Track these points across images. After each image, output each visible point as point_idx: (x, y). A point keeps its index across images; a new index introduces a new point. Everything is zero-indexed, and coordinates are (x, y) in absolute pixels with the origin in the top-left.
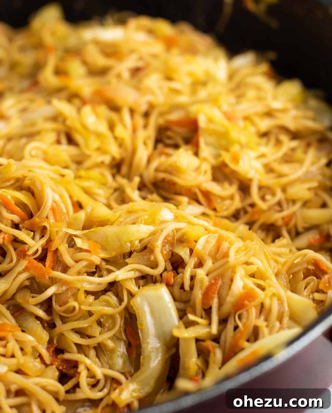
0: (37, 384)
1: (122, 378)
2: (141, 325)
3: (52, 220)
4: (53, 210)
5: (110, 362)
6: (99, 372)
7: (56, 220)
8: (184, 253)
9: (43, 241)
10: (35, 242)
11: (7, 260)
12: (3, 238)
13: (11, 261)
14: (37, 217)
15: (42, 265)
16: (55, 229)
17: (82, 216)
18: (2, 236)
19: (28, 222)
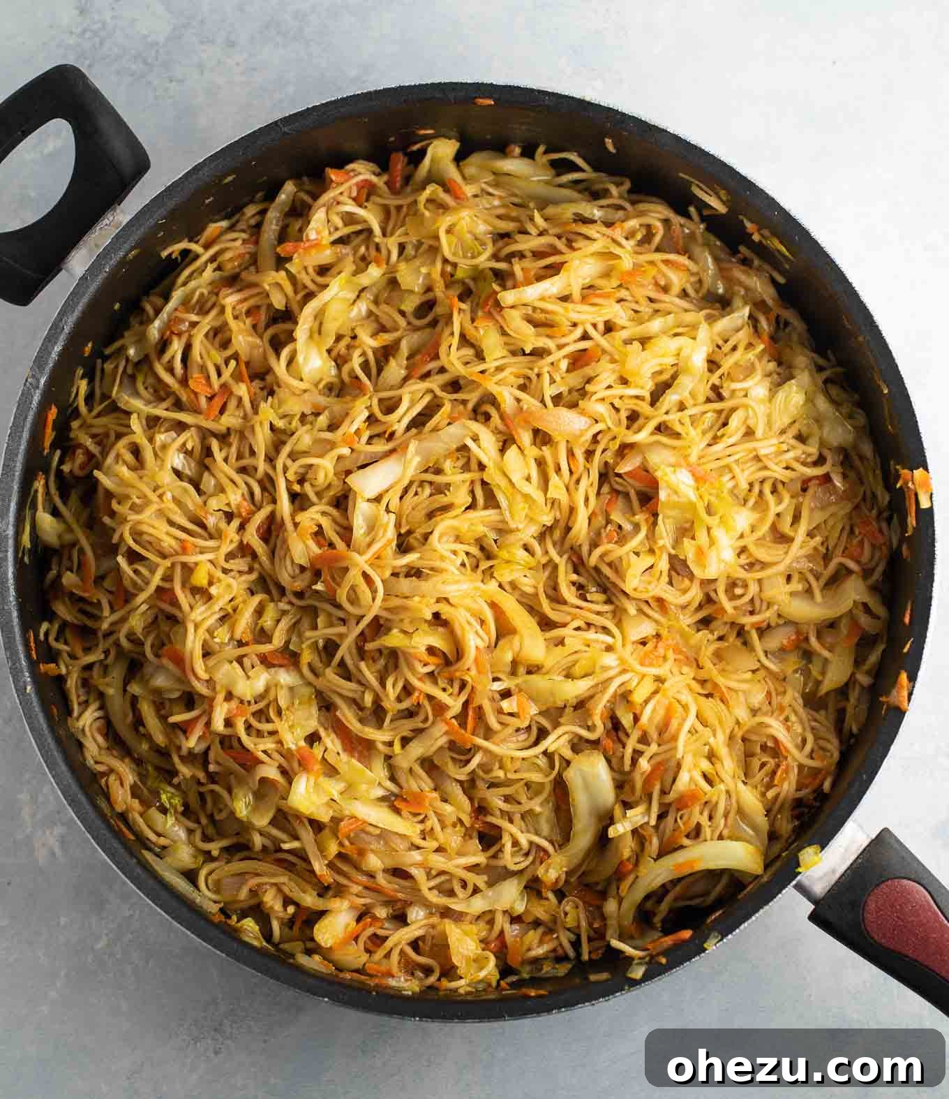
0: (458, 867)
1: (550, 849)
2: (573, 800)
3: (473, 672)
4: (476, 661)
5: (536, 827)
6: (523, 840)
7: (479, 672)
8: (626, 720)
9: (463, 698)
10: (455, 701)
11: (421, 717)
12: (418, 697)
13: (426, 719)
14: (457, 670)
15: (463, 731)
16: (479, 687)
17: (509, 657)
18: (416, 694)
19: (444, 674)
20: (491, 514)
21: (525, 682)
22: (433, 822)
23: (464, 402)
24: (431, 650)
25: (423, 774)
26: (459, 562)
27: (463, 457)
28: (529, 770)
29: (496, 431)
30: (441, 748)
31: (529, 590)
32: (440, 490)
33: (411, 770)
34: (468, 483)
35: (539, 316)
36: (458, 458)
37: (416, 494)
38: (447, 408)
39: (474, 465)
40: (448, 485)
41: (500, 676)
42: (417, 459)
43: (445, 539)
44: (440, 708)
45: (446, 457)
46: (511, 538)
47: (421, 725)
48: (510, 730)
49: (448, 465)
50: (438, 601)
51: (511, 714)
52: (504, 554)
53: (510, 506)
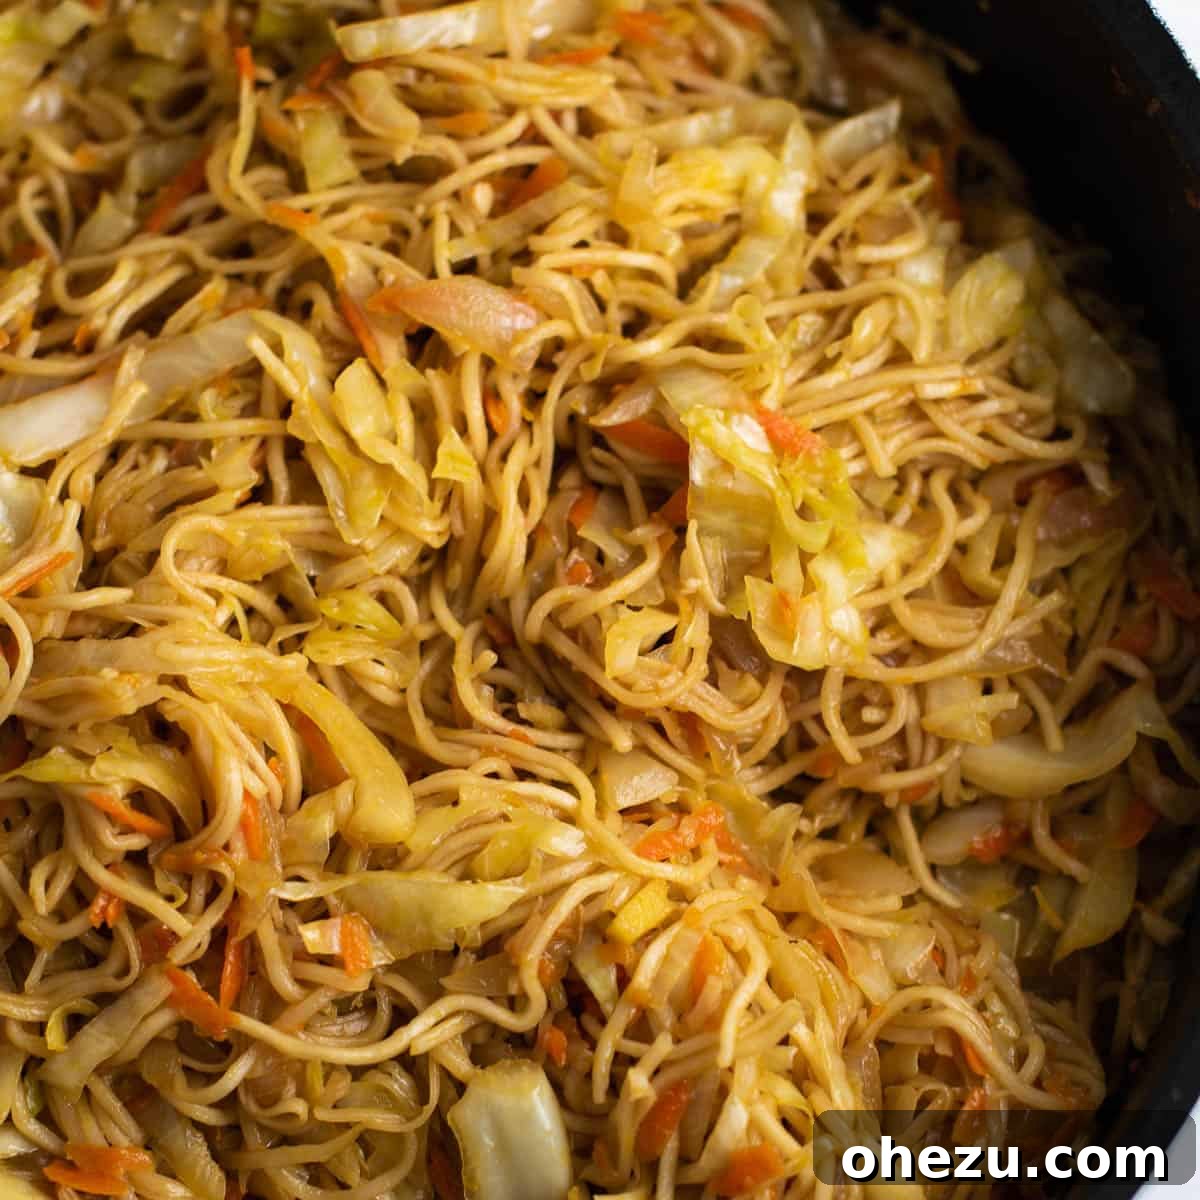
2: (471, 1179)
3: (239, 855)
4: (244, 826)
7: (253, 856)
8: (600, 982)
9: (213, 917)
10: (193, 924)
11: (113, 965)
12: (104, 910)
13: (125, 970)
14: (199, 848)
15: (210, 998)
16: (250, 891)
17: (325, 827)
18: (101, 902)
19: (170, 858)
20: (303, 517)
21: (360, 886)
23: (259, 280)
24: (140, 798)
25: (117, 1109)
26: (222, 617)
27: (246, 390)
28: (368, 1104)
29: (325, 339)
30: (156, 1041)
31: (387, 696)
32: (187, 454)
33: (87, 1091)
34: (253, 445)
35: (430, 89)
36: (235, 393)
37: (135, 467)
38: (216, 288)
39: (269, 405)
40: (206, 446)
41: (303, 872)
42: (140, 390)
43: (193, 563)
44: (158, 942)
45: (205, 387)
46: (347, 573)
47: (113, 984)
48: (322, 999)
49: (207, 400)
50: (163, 680)
51: (326, 960)
52: (330, 608)
53: (346, 497)
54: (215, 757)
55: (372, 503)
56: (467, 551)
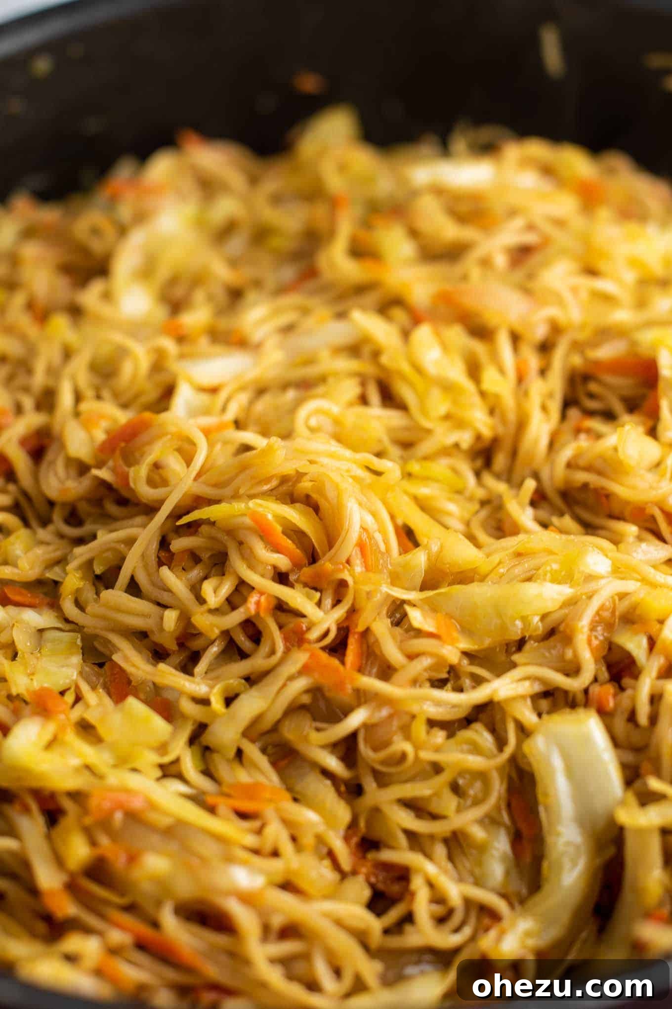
0: (326, 915)
2: (546, 795)
3: (358, 568)
4: (361, 545)
5: (477, 871)
6: (454, 893)
7: (367, 568)
8: (635, 645)
9: (340, 612)
10: (327, 614)
11: (263, 650)
12: (257, 603)
13: (273, 652)
14: (328, 562)
15: (338, 664)
16: (367, 588)
17: (421, 559)
18: (255, 599)
19: (307, 571)
20: (393, 418)
21: (445, 593)
22: (276, 832)
25: (263, 761)
33: (239, 753)
34: (355, 378)
39: (367, 353)
40: (324, 377)
42: (279, 355)
43: (320, 437)
44: (297, 636)
47: (262, 664)
53: (421, 404)
54: (338, 496)
55: (439, 405)
56: (507, 445)
